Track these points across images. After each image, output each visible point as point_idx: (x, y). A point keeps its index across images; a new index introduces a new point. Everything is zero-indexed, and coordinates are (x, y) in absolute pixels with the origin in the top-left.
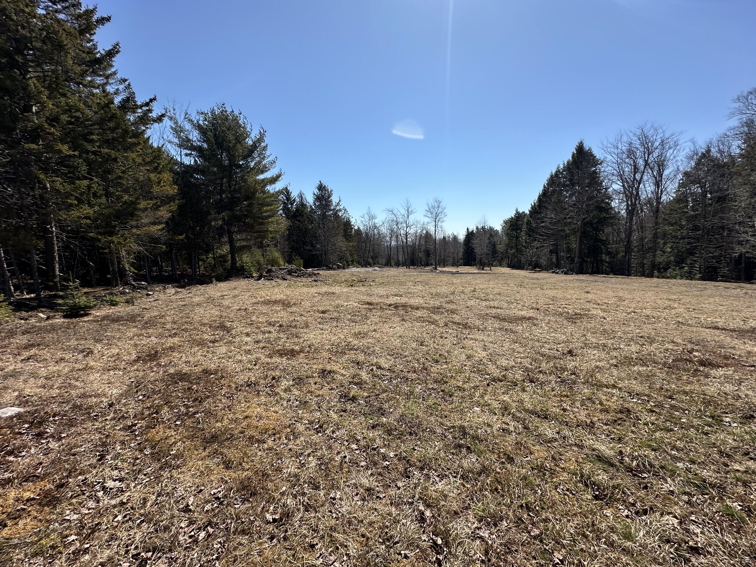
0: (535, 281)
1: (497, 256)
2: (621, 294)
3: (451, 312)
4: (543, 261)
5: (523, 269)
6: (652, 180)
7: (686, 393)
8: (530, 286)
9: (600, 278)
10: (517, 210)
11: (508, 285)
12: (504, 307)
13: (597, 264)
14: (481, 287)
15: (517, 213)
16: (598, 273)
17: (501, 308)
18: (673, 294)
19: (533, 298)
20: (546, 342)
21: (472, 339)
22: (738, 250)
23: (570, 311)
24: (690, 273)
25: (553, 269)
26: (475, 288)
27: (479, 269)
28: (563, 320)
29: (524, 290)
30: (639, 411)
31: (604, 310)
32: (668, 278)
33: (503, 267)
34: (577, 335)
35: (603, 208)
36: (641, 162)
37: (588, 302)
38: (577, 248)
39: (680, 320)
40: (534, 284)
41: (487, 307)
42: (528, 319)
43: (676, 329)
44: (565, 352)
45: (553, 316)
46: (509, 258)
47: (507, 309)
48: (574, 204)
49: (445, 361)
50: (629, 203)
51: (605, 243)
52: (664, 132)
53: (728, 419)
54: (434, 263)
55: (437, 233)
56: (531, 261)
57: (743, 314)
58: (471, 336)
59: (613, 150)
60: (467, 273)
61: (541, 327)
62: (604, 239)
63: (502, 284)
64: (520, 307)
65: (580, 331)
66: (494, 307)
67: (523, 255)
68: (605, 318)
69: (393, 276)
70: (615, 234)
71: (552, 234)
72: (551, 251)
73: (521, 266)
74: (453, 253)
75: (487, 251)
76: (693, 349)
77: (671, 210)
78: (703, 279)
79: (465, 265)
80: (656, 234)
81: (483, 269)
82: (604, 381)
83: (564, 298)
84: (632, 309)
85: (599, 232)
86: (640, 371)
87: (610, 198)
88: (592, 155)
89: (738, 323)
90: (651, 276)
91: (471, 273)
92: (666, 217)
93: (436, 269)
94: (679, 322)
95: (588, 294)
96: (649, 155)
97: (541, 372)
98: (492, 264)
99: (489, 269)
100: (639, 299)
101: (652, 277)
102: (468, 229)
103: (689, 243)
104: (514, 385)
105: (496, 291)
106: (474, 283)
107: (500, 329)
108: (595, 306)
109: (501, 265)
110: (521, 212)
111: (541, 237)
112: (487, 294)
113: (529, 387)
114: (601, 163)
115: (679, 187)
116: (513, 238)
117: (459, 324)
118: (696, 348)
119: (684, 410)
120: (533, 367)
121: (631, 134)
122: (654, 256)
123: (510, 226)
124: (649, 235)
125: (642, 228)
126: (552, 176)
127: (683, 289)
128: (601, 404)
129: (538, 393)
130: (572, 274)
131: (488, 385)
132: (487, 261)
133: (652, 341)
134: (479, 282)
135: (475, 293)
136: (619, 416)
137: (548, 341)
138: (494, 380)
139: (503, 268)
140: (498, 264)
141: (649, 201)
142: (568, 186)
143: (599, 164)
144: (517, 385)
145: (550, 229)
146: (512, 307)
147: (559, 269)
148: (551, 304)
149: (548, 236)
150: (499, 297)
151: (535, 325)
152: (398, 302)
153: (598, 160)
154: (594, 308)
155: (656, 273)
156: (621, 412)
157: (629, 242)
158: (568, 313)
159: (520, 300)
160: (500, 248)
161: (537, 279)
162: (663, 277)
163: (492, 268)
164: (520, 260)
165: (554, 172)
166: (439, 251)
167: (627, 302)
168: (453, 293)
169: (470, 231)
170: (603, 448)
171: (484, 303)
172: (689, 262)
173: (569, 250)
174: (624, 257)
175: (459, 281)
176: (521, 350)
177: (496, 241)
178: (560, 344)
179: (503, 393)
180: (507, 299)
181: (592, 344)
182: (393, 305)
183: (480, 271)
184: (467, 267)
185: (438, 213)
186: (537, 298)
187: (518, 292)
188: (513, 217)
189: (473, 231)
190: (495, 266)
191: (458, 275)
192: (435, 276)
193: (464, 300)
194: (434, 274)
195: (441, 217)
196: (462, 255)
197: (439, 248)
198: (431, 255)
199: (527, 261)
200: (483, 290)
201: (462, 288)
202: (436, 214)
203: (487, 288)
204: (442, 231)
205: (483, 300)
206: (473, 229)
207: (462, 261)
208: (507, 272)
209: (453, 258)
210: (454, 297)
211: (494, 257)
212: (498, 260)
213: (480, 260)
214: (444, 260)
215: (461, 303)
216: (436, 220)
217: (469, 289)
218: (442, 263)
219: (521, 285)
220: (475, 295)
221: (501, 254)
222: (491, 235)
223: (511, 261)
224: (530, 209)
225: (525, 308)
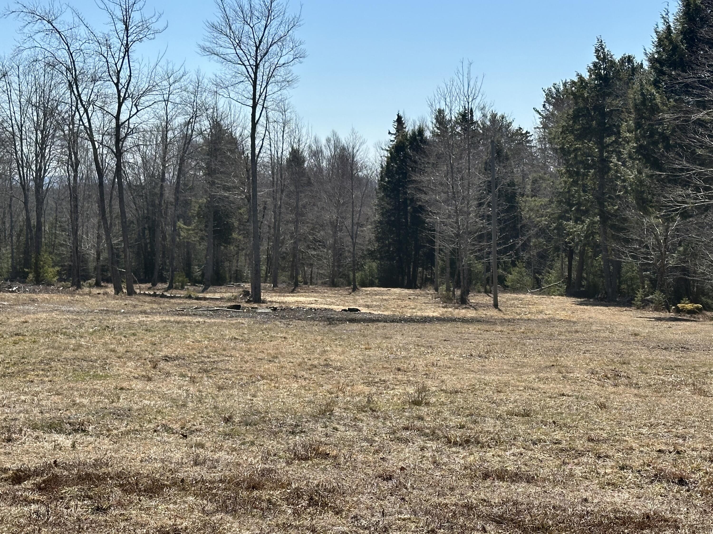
0: (672, 357)
1: (525, 246)
3: (312, 502)
8: (654, 377)
10: (600, 49)
11: (565, 374)
12: (544, 472)
14: (450, 382)
15: (602, 59)
17: (530, 480)
19: (661, 430)
26: (423, 389)
27: (447, 300)
33: (549, 293)
40: (670, 369)
42: (642, 526)
46: (570, 254)
47: (555, 483)
54: (247, 272)
55: (260, 129)
56: (662, 271)
60: (393, 320)
63: (541, 369)
66: (501, 476)
67: (627, 241)
69: (48, 333)
73: (620, 291)
74: (334, 226)
75: (481, 223)
79: (388, 280)
81: (464, 302)
91: (411, 320)
93: (258, 300)
98: (502, 280)
99: (488, 299)
102: (399, 120)
106: (421, 363)
109: (537, 286)
110: (617, 58)
112: (475, 416)
116: (588, 167)
123: (575, 117)
132: (479, 267)
134: (444, 361)
135: (424, 410)
139: (545, 299)
140: (528, 280)
146: (578, 471)
150: (521, 428)
152: (60, 457)
160: (535, 208)
161: (684, 347)
163: (503, 297)
164: (618, 266)
166: (270, 215)
168: (326, 412)
169: (409, 128)
171: (459, 458)
175: (354, 354)
180: (558, 435)
182: (37, 473)
183: (450, 311)
184: (397, 290)
185: (265, 40)
186: (681, 430)
187: (602, 406)
188: (586, 76)
189: (421, 131)
190: (515, 290)
191: (355, 326)
192: (251, 330)
193: (371, 442)
194: (245, 321)
195: (282, 62)
196: (373, 236)
197: (269, 200)
198: (235, 235)
199: (645, 267)
200: (459, 398)
201: (367, 390)
202: (257, 48)
203: (473, 389)
204: (285, 124)
205: (456, 444)
206: (423, 120)
207: (374, 265)
208: (562, 315)
209: (333, 247)
210: (329, 430)
211: (512, 247)
212: (529, 264)
213: (453, 263)
214: (294, 256)
215: (361, 457)
216: (255, 74)
217: (399, 390)
218: (283, 269)
219: (617, 376)
220: (421, 418)
221: (537, 236)
222: (499, 152)
223: (581, 269)
224: (651, 49)
225: (630, 475)
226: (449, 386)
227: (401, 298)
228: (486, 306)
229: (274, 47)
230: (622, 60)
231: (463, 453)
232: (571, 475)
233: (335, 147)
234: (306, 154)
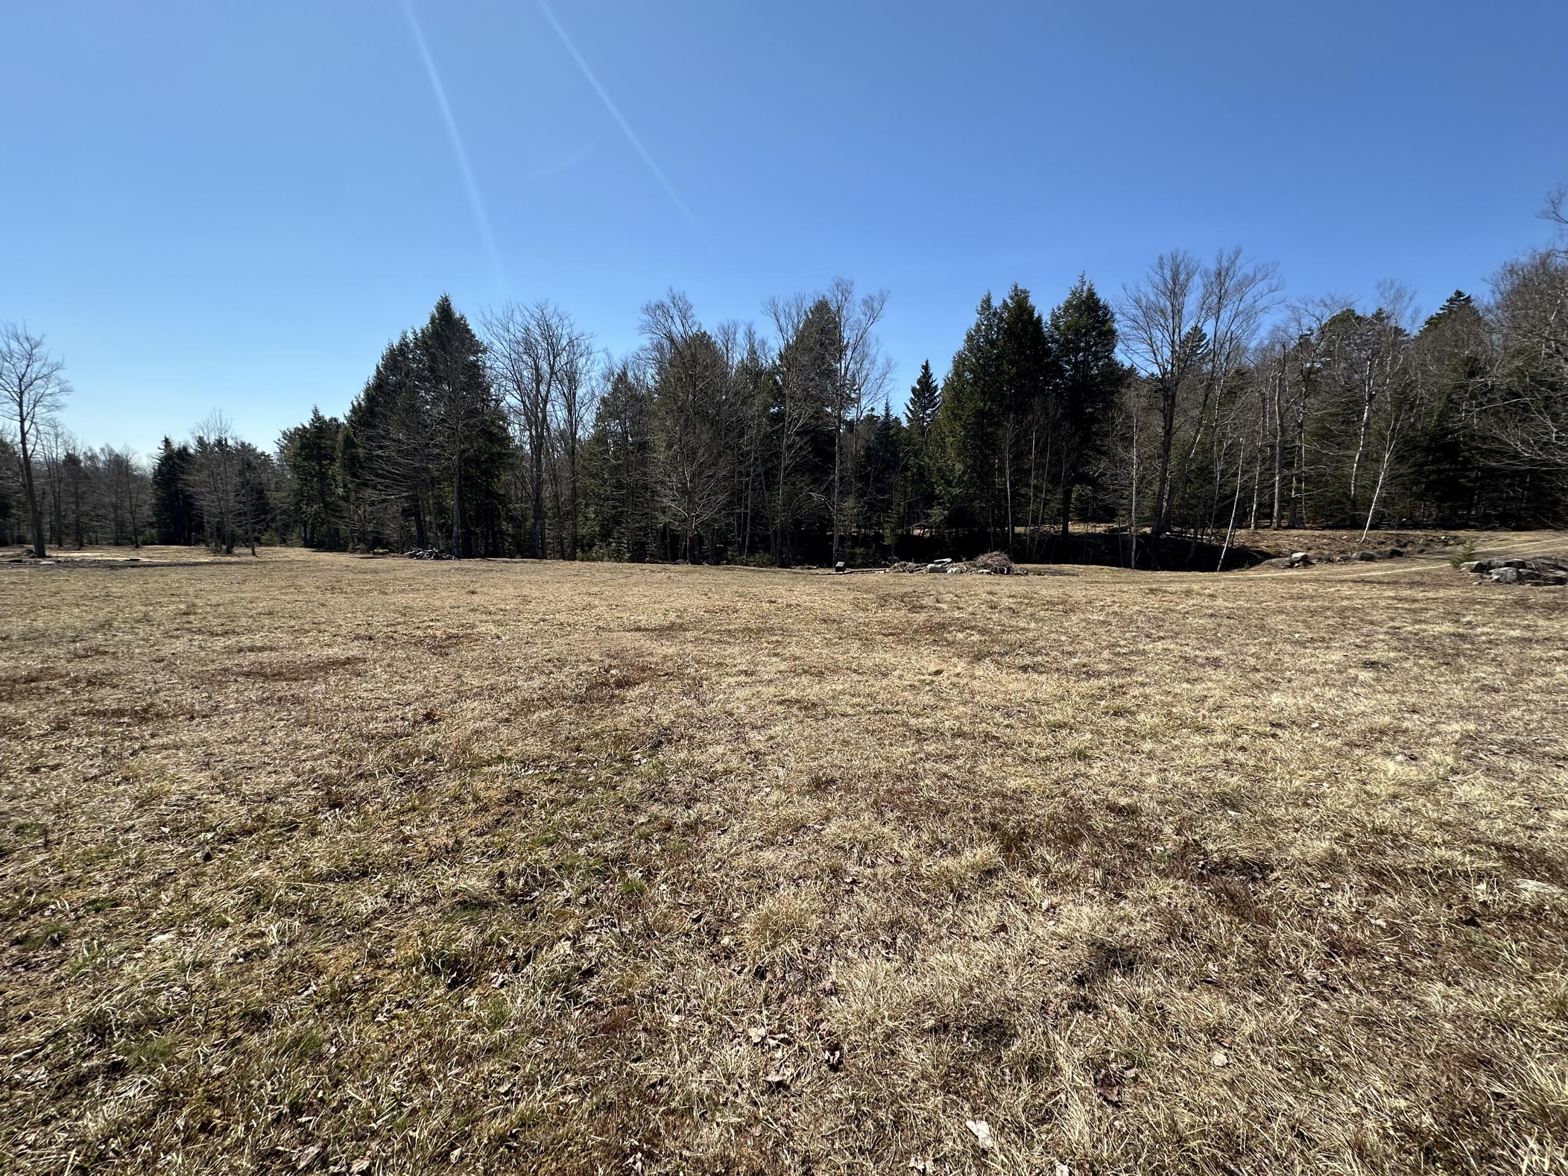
0: (368, 577)
1: (273, 520)
2: (526, 591)
3: (90, 683)
4: (391, 532)
5: (345, 550)
6: (561, 400)
7: (596, 735)
8: (357, 588)
9: (498, 564)
10: (316, 412)
11: (299, 589)
12: (281, 644)
13: (494, 539)
14: (215, 599)
15: (318, 418)
16: (497, 555)
17: (272, 649)
18: (596, 585)
19: (359, 614)
20: (380, 708)
21: (165, 747)
22: (663, 519)
23: (438, 633)
24: (619, 551)
25: (409, 549)
26: (193, 605)
27: (216, 552)
28: (424, 653)
29: (341, 598)
30: (534, 788)
31: (499, 624)
32: (594, 560)
33: (292, 546)
34: (445, 679)
35: (494, 435)
36: (545, 367)
37: (472, 610)
38: (456, 507)
39: (601, 624)
40: (367, 583)
41: (229, 651)
42: (344, 664)
43: (595, 639)
44: (419, 718)
45: (402, 648)
46: (305, 526)
47: (290, 649)
48: (442, 420)
49: (40, 841)
50: (534, 433)
51: (504, 500)
52: (571, 325)
53: (638, 756)
54: (30, 537)
55: (31, 438)
56: (364, 533)
57: (664, 606)
58: (160, 741)
59: (501, 332)
60: (169, 565)
61: (373, 676)
62: (502, 492)
63: (283, 588)
64: (326, 638)
65: (452, 670)
66: (251, 649)
67: (342, 517)
68: (498, 637)
70: (519, 485)
71: (404, 476)
72: (404, 511)
73: (340, 545)
74: (115, 507)
75: (238, 506)
76: (610, 666)
77: (591, 453)
78: (632, 560)
79: (167, 540)
80: (574, 488)
81: (229, 552)
82: (485, 755)
83: (429, 609)
84: (540, 616)
85: (492, 478)
86: (541, 720)
87: (504, 419)
88: (468, 331)
89: (657, 620)
90: (572, 558)
91: (185, 564)
92: (586, 464)
93: (41, 556)
94: (599, 627)
95: (474, 597)
96: (555, 358)
97: (361, 776)
98: (257, 539)
99: (249, 551)
100: (551, 597)
101: (574, 559)
102: (166, 441)
103: (614, 507)
104: (289, 830)
105: (262, 606)
106: (191, 590)
107: (261, 701)
108: (484, 617)
109: (284, 542)
110: (327, 418)
111: (379, 480)
112: (232, 618)
113: (328, 820)
114: (484, 351)
115: (597, 420)
116: (313, 476)
117: (120, 713)
118: (614, 663)
119: (592, 763)
120: (344, 771)
121: (527, 313)
122: (575, 526)
123: (302, 448)
124: (566, 492)
125: (555, 478)
126: (392, 351)
127: (608, 575)
128: (476, 799)
129: (349, 826)
130: (449, 558)
131: (208, 857)
132: (240, 532)
133: (561, 663)
134: (210, 587)
135: (192, 617)
136: (506, 808)
137: (385, 703)
138: (230, 838)
139: (290, 550)
140: (276, 539)
141: (562, 434)
142: (426, 379)
143: (481, 352)
144: (296, 828)
145: (399, 464)
146: (306, 641)
147: (425, 548)
148: (399, 624)
149: (395, 480)
150: (267, 622)
151: (359, 675)
153: (478, 344)
154: (481, 621)
155: (579, 553)
156: (508, 801)
157: (538, 500)
158: (435, 637)
159: (329, 622)
160: (278, 498)
161: (376, 572)
162: (588, 560)
163: (257, 549)
164: (337, 531)
165: (396, 343)
166: (49, 497)
167: (533, 604)
168: (106, 625)
169: (176, 446)
170: (473, 881)
171: (220, 643)
172: (616, 535)
173: (442, 511)
174: (534, 525)
175: (133, 588)
176: (316, 739)
177: (265, 481)
178: (410, 704)
179: (255, 862)
180: (292, 623)
181: (471, 690)
183: (219, 558)
184: (175, 547)
185: (28, 375)
186: (370, 613)
187: (323, 605)
188: (308, 426)
189: (185, 449)
190: (267, 545)
191: (135, 570)
192: (31, 576)
193: (147, 640)
194: (26, 571)
195: (48, 392)
196: (150, 513)
197: (47, 488)
198: (14, 511)
199: (353, 531)
200: (221, 609)
201: (143, 609)
202: (20, 380)
203: (232, 603)
204: (57, 436)
205: (217, 635)
206: (187, 442)
207: (154, 531)
208: (301, 558)
209: (115, 520)
210: (109, 637)
211: (264, 520)
212: (277, 530)
213: (218, 530)
214: (78, 526)
215: (137, 651)
216: (21, 398)
217: (172, 607)
218: (68, 535)
219: (333, 588)
220: (188, 622)
221: (281, 514)
222: (249, 464)
223: (312, 533)
224: (348, 413)
225: (340, 639)
226: (214, 602)
227: (178, 551)
228: (246, 555)
229: (39, 382)
230: (331, 420)
231: (223, 639)
232: (302, 643)
233: (110, 455)
234: (81, 458)
